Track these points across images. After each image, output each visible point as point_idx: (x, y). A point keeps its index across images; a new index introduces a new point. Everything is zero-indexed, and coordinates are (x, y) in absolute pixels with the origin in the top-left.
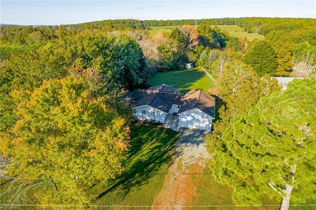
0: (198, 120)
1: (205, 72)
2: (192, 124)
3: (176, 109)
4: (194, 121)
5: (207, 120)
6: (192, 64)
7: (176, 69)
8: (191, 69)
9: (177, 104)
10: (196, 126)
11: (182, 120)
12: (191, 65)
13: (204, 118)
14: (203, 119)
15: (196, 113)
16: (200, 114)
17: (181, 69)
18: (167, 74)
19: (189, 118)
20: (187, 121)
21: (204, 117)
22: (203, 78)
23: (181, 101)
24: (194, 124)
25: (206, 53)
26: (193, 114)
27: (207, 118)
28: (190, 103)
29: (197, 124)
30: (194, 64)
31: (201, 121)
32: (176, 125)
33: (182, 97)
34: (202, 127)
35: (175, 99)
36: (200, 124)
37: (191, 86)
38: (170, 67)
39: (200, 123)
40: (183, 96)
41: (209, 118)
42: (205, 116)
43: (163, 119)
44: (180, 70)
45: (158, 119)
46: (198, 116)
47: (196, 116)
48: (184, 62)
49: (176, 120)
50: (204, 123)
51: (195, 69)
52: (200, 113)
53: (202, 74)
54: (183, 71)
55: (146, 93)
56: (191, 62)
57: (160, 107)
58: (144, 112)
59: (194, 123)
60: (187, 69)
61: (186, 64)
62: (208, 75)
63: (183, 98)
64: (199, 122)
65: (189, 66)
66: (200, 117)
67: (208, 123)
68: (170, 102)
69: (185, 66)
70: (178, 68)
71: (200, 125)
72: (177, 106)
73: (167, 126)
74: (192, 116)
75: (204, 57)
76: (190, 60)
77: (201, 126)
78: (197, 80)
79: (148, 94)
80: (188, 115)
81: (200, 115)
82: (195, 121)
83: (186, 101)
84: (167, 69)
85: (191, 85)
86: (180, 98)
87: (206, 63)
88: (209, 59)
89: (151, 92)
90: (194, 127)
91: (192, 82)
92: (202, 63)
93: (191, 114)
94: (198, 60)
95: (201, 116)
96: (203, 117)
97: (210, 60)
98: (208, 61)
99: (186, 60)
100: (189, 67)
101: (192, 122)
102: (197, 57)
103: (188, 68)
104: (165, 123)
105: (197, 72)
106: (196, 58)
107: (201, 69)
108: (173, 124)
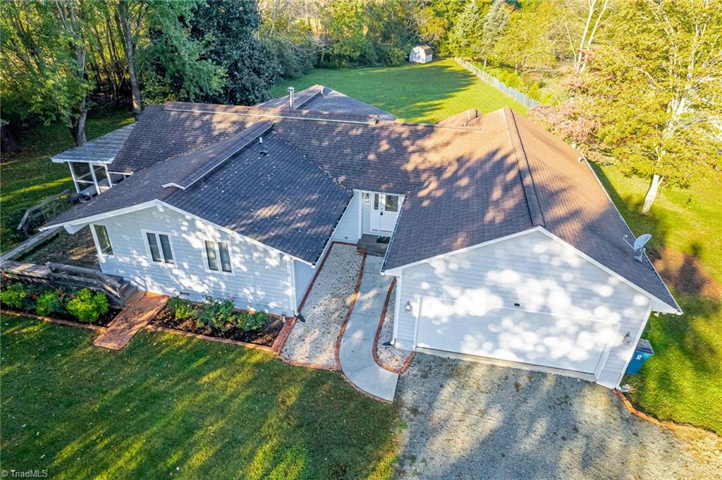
0: (543, 319)
1: (471, 72)
2: (494, 338)
3: (375, 214)
4: (507, 322)
5: (615, 317)
6: (428, 47)
7: (379, 61)
8: (426, 63)
9: (384, 187)
10: (519, 353)
11: (415, 313)
12: (427, 53)
13: (592, 308)
14: (582, 315)
15: (536, 269)
16: (567, 276)
17: (395, 61)
18: (347, 74)
19: (478, 302)
20: (453, 318)
21: (595, 301)
22: (469, 87)
23: (406, 172)
24: (503, 337)
25: (476, 9)
26: (508, 277)
27: (617, 302)
28: (464, 182)
29: (532, 337)
30: (435, 50)
31: (563, 324)
32: (377, 337)
33: (411, 149)
34: (564, 358)
35: (372, 157)
36: (550, 341)
37: (438, 111)
38: (358, 54)
39: (548, 335)
40: (419, 142)
41: (629, 304)
42: (605, 291)
43: (287, 297)
44: (394, 66)
45: (254, 294)
46: (547, 293)
47: (532, 292)
48: (404, 42)
49: (373, 293)
50: (584, 336)
51: (438, 64)
52: (566, 267)
53: (464, 79)
54: (400, 69)
55: (207, 127)
56: (427, 43)
57: (266, 212)
58: (161, 247)
59: (507, 331)
60: (414, 63)
61: (411, 48)
62: (483, 78)
63: (422, 150)
64: (544, 330)
65: (420, 54)
66: (560, 301)
67: (610, 338)
68: (342, 179)
69: (408, 55)
70: (384, 60)
71: (548, 349)
72: (383, 201)
73: (317, 347)
74: (496, 289)
75: (471, 23)
76: (424, 36)
77: (556, 354)
78: (451, 92)
79: (216, 133)
80: (469, 280)
81: (563, 285)
82: (516, 322)
83: (438, 171)
84: (351, 60)
85: (433, 108)
86: (399, 151)
87: (474, 42)
88: (484, 31)
89: (235, 117)
90: (505, 356)
91: (437, 99)
92: (462, 44)
93: (492, 276)
94: (450, 34)
95: (572, 288)
96: (583, 297)
97: (489, 33)
98: (481, 35)
99: (412, 37)
100: (419, 57)
101: (493, 329)
102: (446, 26)
103: (417, 61)
104: (301, 318)
105: (446, 72)
106: (441, 30)
107: (458, 63)
108: (354, 330)
